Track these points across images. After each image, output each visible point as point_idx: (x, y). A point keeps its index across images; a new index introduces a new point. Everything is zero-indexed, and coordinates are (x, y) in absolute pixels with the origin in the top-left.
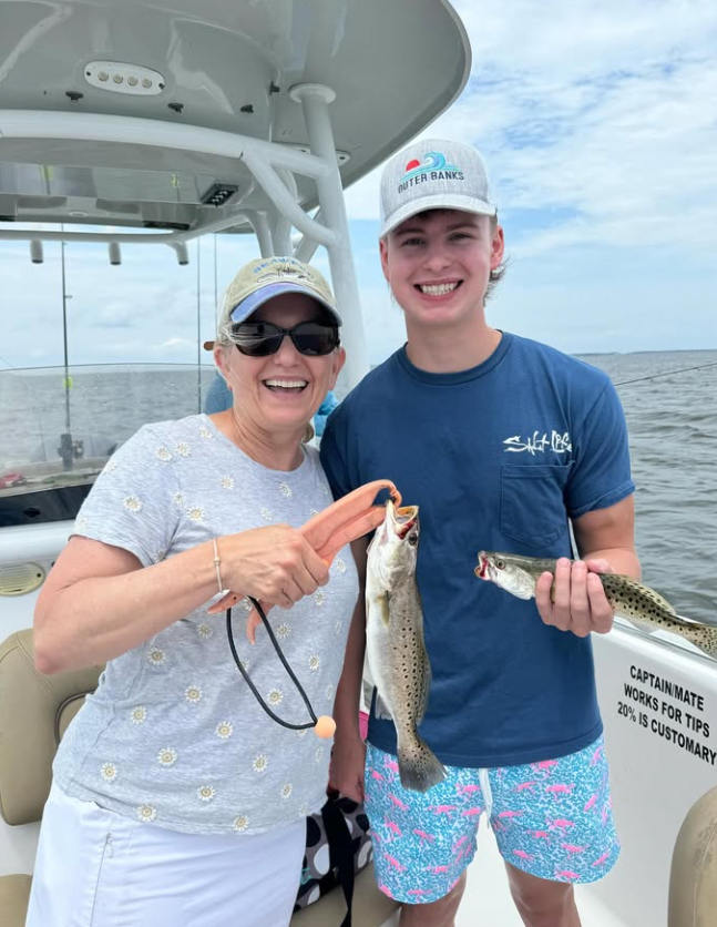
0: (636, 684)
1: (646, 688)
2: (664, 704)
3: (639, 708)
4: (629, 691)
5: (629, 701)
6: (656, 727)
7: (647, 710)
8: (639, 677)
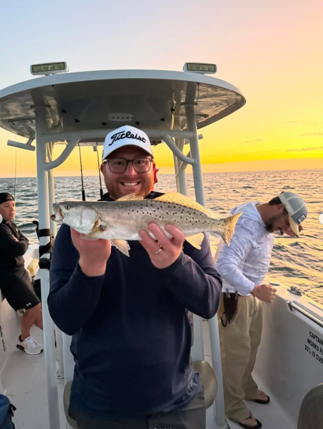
0: (311, 339)
1: (314, 341)
2: (321, 349)
3: (312, 349)
4: (309, 341)
5: (309, 345)
6: (318, 357)
7: (315, 350)
8: (312, 337)
